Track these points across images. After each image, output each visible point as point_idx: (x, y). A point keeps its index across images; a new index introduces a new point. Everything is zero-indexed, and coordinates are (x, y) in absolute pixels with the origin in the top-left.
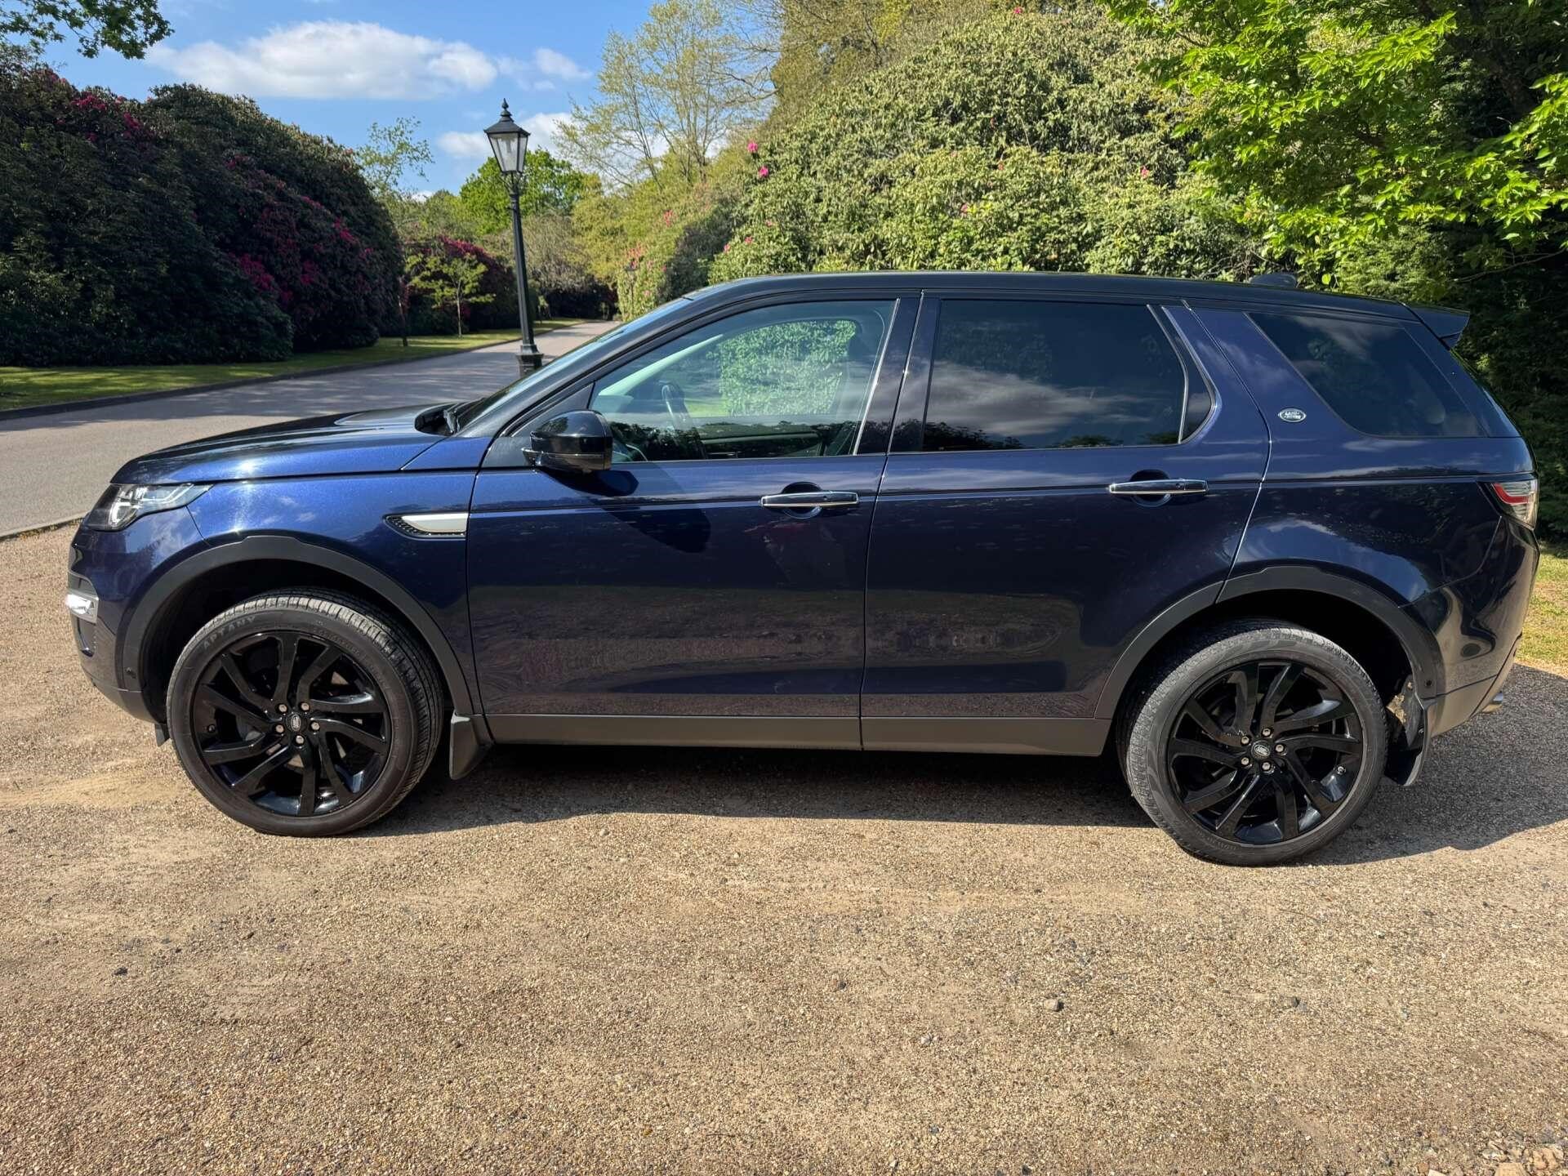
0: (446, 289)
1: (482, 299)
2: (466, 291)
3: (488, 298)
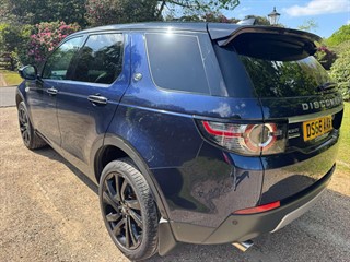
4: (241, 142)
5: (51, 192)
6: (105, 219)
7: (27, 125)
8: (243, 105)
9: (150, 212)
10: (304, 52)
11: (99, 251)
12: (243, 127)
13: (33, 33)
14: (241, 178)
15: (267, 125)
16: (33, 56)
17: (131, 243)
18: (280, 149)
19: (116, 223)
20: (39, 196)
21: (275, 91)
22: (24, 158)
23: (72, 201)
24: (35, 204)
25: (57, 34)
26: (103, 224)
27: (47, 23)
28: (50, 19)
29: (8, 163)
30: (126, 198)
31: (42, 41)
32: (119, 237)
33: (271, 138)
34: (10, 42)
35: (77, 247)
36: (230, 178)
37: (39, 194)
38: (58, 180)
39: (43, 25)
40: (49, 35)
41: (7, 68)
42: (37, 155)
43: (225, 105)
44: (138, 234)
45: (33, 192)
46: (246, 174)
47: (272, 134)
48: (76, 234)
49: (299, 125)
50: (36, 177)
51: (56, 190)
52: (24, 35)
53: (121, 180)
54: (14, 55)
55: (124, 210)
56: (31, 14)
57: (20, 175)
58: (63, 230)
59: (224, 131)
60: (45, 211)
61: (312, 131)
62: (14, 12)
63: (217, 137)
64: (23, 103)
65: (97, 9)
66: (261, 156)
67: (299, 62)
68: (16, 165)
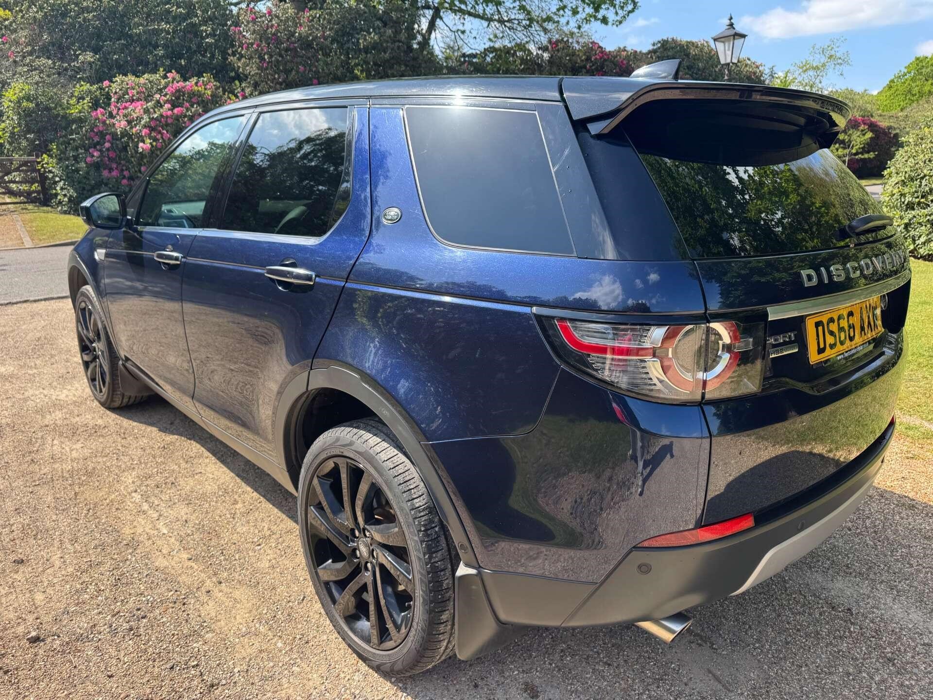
0: (840, 150)
1: (866, 156)
2: (854, 151)
3: (872, 155)
4: (654, 369)
5: (172, 513)
6: (316, 577)
7: (99, 346)
8: (653, 277)
9: (431, 550)
10: (807, 141)
11: (303, 656)
12: (658, 333)
13: (95, 105)
14: (654, 463)
15: (717, 326)
16: (97, 166)
17: (383, 633)
18: (750, 385)
19: (342, 584)
20: (142, 526)
21: (736, 242)
22: (95, 431)
23: (226, 536)
24: (133, 544)
25: (159, 104)
26: (310, 589)
27: (131, 79)
28: (139, 66)
29: (55, 445)
30: (370, 519)
31: (120, 124)
32: (351, 619)
33: (726, 357)
34: (39, 132)
35: (247, 649)
36: (629, 464)
37: (141, 519)
38: (187, 485)
39: (120, 83)
40: (137, 110)
41: (30, 198)
42: (126, 423)
43: (607, 279)
44: (403, 608)
45: (125, 516)
46: (667, 450)
47: (728, 348)
48: (241, 617)
49: (797, 325)
50: (129, 478)
51: (183, 511)
52: (74, 112)
53: (357, 474)
54: (49, 163)
55: (363, 551)
56: (89, 57)
57: (89, 474)
58: (210, 609)
59: (610, 343)
60: (161, 562)
61: (830, 340)
62: (45, 51)
63: (594, 358)
64: (89, 289)
65: (263, 35)
66: (703, 403)
67: (794, 165)
68: (76, 450)
